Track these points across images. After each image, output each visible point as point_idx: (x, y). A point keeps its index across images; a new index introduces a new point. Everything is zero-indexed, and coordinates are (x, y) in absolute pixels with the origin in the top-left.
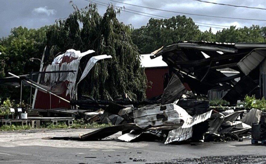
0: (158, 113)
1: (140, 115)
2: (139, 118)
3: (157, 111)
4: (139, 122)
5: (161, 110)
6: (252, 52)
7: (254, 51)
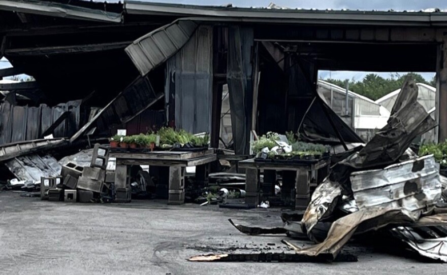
0: (408, 179)
1: (370, 184)
2: (367, 191)
3: (406, 173)
4: (366, 202)
5: (414, 170)
6: (173, 24)
7: (177, 23)
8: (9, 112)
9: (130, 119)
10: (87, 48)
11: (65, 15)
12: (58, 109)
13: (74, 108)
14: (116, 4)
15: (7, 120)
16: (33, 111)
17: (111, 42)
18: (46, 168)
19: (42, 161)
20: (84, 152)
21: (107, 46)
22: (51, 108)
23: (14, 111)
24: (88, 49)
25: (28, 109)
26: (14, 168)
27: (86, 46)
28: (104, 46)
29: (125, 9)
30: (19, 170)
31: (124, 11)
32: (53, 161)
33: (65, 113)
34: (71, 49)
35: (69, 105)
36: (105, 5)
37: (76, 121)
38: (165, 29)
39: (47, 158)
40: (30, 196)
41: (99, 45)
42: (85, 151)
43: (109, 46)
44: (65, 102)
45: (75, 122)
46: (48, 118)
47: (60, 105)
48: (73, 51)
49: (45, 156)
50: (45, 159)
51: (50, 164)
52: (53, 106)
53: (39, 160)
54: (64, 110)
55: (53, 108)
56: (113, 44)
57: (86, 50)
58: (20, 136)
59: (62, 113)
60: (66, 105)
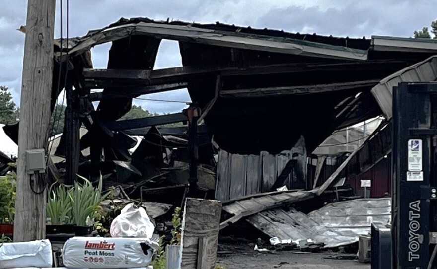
6: (426, 62)
7: (430, 61)
8: (226, 161)
9: (369, 168)
10: (314, 89)
11: (301, 52)
12: (281, 157)
13: (300, 155)
14: (359, 40)
15: (224, 170)
16: (254, 160)
17: (344, 82)
18: (297, 224)
19: (289, 217)
20: (333, 206)
21: (339, 86)
22: (275, 156)
23: (233, 159)
24: (316, 90)
25: (247, 158)
26: (261, 224)
27: (314, 86)
28: (335, 87)
29: (373, 45)
30: (267, 226)
31: (371, 47)
32: (302, 217)
33: (291, 162)
34: (297, 90)
35: (294, 152)
36: (346, 41)
37: (304, 171)
38: (417, 67)
39: (293, 213)
40: (337, 258)
41: (329, 85)
42: (334, 204)
43: (341, 86)
44: (290, 149)
45: (302, 172)
46: (272, 168)
47: (283, 152)
48: (299, 91)
49: (291, 211)
50: (292, 214)
51: (301, 220)
52: (277, 154)
53: (285, 215)
54: (289, 158)
55: (277, 155)
56: (346, 84)
57: (313, 91)
58: (239, 188)
59: (287, 161)
60: (291, 152)
